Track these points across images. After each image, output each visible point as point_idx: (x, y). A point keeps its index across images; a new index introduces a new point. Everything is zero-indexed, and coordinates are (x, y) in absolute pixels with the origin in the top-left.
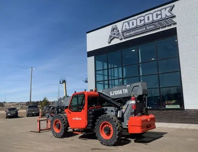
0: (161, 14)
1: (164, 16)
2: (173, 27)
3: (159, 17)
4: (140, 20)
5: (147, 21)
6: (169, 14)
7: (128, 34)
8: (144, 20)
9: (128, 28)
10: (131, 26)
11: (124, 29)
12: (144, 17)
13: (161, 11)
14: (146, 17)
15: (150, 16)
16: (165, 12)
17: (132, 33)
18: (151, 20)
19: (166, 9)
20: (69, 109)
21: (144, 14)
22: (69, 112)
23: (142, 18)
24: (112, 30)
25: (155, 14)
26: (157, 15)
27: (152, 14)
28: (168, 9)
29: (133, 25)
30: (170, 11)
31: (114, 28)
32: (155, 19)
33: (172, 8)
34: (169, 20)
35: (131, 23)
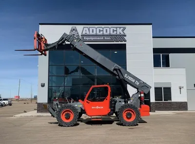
0: (116, 31)
1: (118, 33)
2: (123, 43)
3: (115, 33)
4: (99, 30)
5: (105, 33)
6: (122, 33)
7: (88, 39)
8: (103, 31)
9: (88, 33)
10: (91, 33)
11: (84, 33)
12: (103, 28)
13: (116, 28)
14: (105, 30)
15: (108, 29)
16: (119, 30)
17: (92, 38)
18: (108, 33)
19: (120, 28)
20: (87, 99)
21: (103, 26)
22: (87, 102)
23: (101, 29)
24: (71, 31)
25: (112, 29)
26: (114, 31)
27: (110, 28)
28: (122, 29)
29: (93, 32)
30: (123, 31)
31: (74, 30)
32: (112, 33)
33: (124, 29)
34: (122, 37)
35: (91, 29)
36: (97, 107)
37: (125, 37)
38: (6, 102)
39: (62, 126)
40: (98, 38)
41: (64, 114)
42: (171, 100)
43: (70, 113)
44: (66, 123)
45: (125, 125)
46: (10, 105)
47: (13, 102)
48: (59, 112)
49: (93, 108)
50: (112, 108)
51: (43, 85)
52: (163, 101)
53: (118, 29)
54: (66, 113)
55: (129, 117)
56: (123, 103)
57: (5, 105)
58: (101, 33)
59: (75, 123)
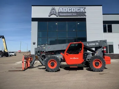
0: (80, 10)
2: (84, 17)
3: (79, 11)
4: (69, 9)
5: (73, 11)
6: (83, 11)
7: (62, 14)
8: (71, 10)
9: (62, 11)
10: (64, 11)
11: (60, 11)
13: (80, 8)
14: (73, 9)
17: (65, 14)
18: (75, 11)
19: (82, 8)
20: (67, 52)
21: (72, 7)
22: (67, 54)
23: (71, 9)
24: (52, 10)
25: (77, 9)
26: (78, 10)
27: (76, 8)
28: (83, 8)
29: (65, 10)
30: (84, 9)
31: (53, 9)
32: (77, 11)
33: (85, 8)
34: (84, 13)
35: (64, 9)
36: (74, 58)
37: (85, 14)
38: (13, 54)
39: (49, 71)
40: (69, 14)
41: (50, 63)
42: (113, 53)
43: (54, 62)
44: (51, 69)
45: (95, 71)
46: (15, 55)
47: (17, 54)
48: (47, 61)
49: (71, 58)
50: (85, 59)
51: (34, 44)
52: (108, 53)
53: (81, 8)
54: (51, 62)
55: (97, 65)
56: (91, 55)
57: (13, 55)
58: (71, 11)
59: (58, 69)
